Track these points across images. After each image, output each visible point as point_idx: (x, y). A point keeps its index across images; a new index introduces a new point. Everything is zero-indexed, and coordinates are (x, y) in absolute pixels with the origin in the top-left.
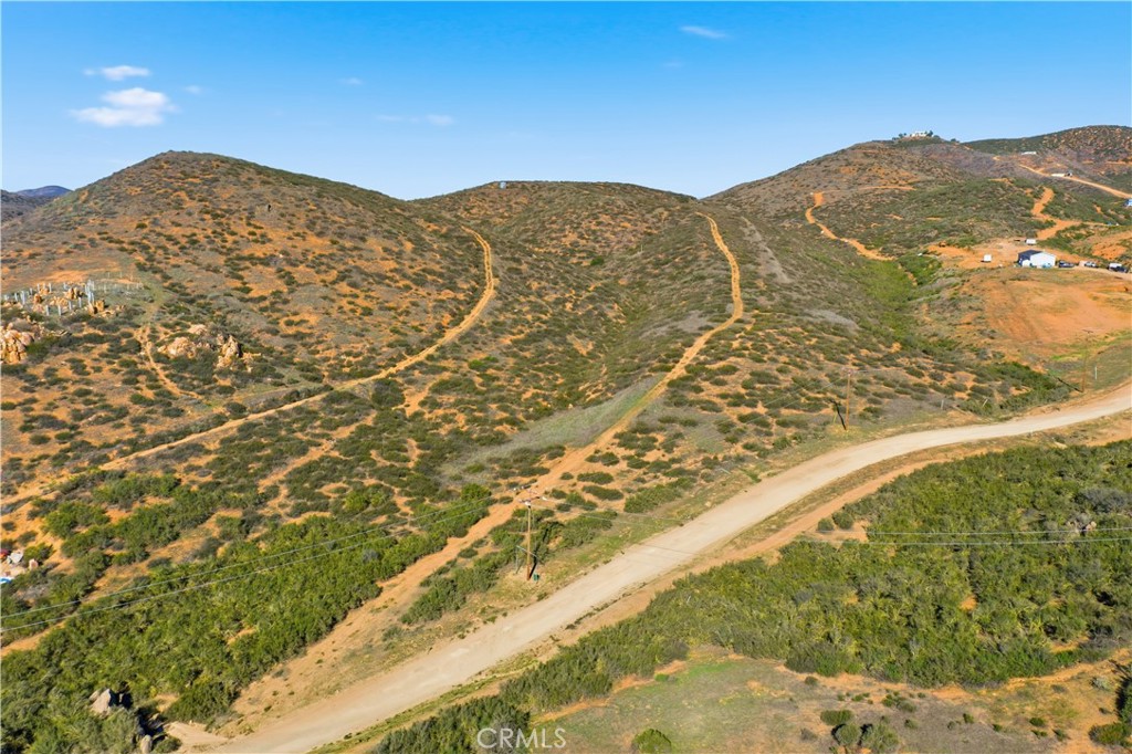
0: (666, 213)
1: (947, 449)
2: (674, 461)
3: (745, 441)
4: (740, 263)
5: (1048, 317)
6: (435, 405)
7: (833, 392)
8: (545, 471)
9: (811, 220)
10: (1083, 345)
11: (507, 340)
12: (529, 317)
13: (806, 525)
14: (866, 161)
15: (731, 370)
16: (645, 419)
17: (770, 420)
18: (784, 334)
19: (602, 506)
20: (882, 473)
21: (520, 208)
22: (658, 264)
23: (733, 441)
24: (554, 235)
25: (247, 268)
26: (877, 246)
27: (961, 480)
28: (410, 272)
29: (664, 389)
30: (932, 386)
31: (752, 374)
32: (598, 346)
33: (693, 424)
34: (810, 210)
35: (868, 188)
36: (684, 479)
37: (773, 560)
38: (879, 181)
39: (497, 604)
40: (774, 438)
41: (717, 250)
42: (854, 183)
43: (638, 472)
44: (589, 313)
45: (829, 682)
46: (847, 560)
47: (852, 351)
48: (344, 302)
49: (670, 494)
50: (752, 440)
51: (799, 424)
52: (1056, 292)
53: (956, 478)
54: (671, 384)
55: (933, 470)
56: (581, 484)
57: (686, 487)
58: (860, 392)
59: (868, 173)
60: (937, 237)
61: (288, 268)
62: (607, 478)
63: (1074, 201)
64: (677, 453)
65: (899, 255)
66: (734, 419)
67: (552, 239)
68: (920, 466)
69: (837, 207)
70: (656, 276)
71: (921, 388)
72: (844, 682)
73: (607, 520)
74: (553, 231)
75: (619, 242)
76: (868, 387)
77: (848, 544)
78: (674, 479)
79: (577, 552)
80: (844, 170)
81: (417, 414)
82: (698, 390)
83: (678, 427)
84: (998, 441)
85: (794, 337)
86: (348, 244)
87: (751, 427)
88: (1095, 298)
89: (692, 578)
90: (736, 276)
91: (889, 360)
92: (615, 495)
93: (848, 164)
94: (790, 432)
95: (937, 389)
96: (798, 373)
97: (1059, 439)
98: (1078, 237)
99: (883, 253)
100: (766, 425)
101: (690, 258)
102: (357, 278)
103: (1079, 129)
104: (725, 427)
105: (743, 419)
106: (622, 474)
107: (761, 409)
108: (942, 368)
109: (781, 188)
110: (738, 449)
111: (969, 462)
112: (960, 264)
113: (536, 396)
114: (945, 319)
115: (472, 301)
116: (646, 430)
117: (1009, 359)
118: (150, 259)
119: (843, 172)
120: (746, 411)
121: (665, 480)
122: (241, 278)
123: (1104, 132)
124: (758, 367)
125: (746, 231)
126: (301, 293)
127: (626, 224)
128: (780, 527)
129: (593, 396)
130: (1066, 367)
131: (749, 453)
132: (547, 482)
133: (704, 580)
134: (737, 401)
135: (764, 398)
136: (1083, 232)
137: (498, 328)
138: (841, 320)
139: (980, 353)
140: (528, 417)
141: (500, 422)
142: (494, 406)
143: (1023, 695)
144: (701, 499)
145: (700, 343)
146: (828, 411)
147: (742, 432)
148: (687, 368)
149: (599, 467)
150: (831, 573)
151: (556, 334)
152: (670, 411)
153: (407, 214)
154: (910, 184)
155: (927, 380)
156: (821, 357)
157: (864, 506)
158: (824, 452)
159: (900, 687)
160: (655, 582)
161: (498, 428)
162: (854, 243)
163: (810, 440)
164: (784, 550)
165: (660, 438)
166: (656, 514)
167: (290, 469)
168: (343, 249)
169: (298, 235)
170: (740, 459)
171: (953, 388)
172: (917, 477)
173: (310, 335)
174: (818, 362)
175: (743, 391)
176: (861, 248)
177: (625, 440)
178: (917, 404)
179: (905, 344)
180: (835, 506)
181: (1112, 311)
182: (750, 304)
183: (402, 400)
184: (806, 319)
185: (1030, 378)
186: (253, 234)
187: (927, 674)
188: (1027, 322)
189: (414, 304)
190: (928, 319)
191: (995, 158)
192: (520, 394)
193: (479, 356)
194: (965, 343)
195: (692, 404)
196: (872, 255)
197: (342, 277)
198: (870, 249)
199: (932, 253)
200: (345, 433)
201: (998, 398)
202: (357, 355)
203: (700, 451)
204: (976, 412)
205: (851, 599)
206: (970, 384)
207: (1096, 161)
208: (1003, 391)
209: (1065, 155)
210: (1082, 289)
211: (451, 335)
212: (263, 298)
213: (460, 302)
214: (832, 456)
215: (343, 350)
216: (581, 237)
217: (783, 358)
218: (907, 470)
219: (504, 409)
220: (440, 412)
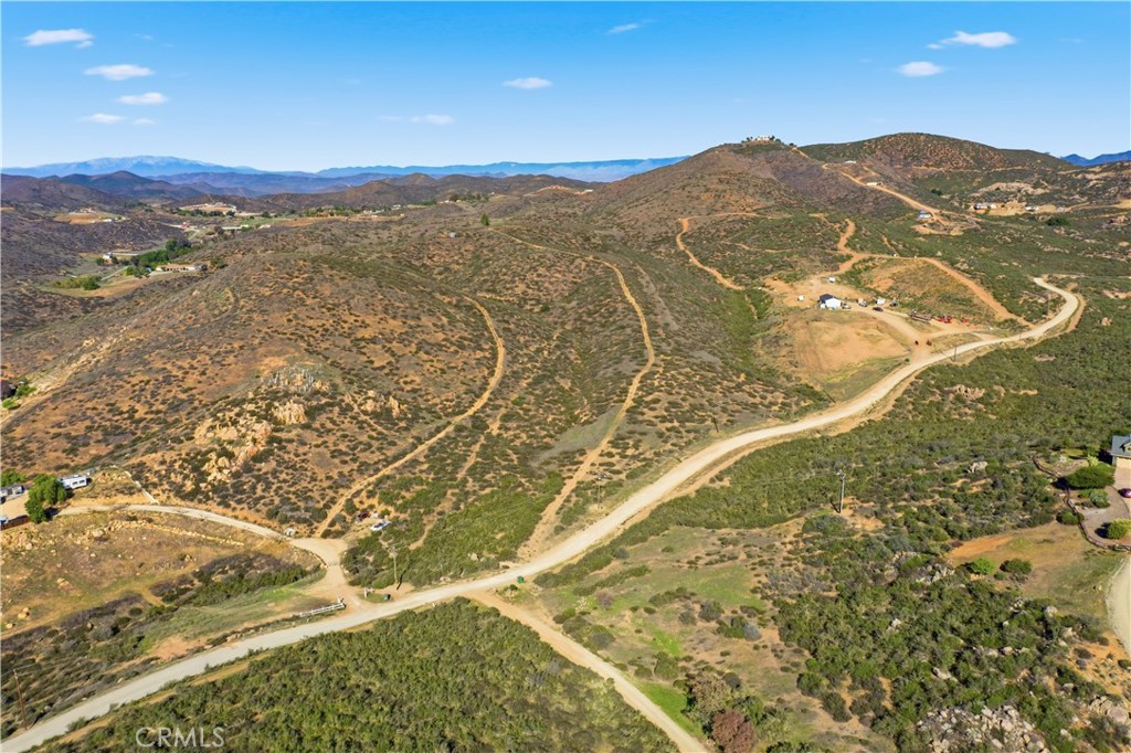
0: (584, 264)
1: (765, 441)
2: (640, 454)
3: (671, 442)
4: (646, 314)
5: (829, 350)
6: (507, 429)
7: (711, 411)
8: (581, 463)
9: (681, 247)
10: (844, 370)
11: (524, 384)
12: (529, 365)
13: (704, 481)
14: (721, 187)
15: (657, 401)
16: (620, 432)
17: (681, 429)
18: (680, 374)
19: (616, 478)
20: (736, 454)
21: (469, 256)
22: (590, 314)
23: (666, 442)
24: (508, 286)
25: (364, 347)
26: (731, 275)
27: (770, 456)
28: (453, 339)
29: (624, 414)
30: (761, 403)
31: (669, 403)
32: (573, 383)
33: (645, 434)
34: (679, 235)
35: (722, 214)
36: (648, 463)
37: (693, 495)
38: (731, 207)
39: (591, 518)
40: (685, 440)
41: (627, 303)
42: (711, 210)
43: (626, 461)
44: (559, 358)
45: (720, 531)
46: (723, 493)
47: (719, 383)
48: (428, 366)
49: (643, 469)
50: (674, 441)
51: (696, 431)
52: (837, 330)
53: (768, 455)
54: (628, 411)
55: (758, 452)
56: (602, 468)
57: (650, 466)
58: (724, 410)
59: (722, 200)
60: (772, 270)
61: (388, 345)
62: (613, 465)
63: (868, 233)
64: (641, 450)
65: (746, 285)
66: (664, 430)
67: (508, 289)
68: (752, 450)
69: (700, 233)
70: (590, 323)
71: (754, 405)
72: (723, 530)
73: (620, 484)
74: (506, 282)
75: (556, 291)
76: (729, 407)
77: (722, 487)
78: (644, 463)
79: (613, 497)
80: (704, 196)
81: (499, 435)
82: (643, 414)
83: (638, 437)
84: (789, 435)
85: (687, 376)
86: (412, 323)
87: (673, 434)
88: (859, 334)
89: (664, 504)
90: (644, 326)
91: (739, 387)
92: (619, 472)
93: (707, 190)
94: (692, 435)
95: (763, 405)
96: (691, 400)
97: (818, 432)
98: (867, 269)
99: (735, 282)
100: (679, 432)
101: (611, 310)
102: (427, 348)
103: (892, 136)
104: (661, 435)
105: (668, 430)
106: (618, 462)
107: (676, 424)
108: (767, 391)
109: (654, 212)
110: (668, 446)
111: (774, 447)
112: (784, 301)
113: (554, 419)
114: (771, 353)
115: (495, 356)
116: (623, 439)
117: (803, 381)
118: (309, 345)
119: (703, 198)
120: (669, 425)
121: (639, 464)
122: (364, 354)
123: (912, 140)
124: (672, 398)
125: (643, 282)
126: (403, 362)
127: (557, 275)
128: (694, 482)
129: (585, 418)
130: (831, 386)
131: (674, 448)
132: (585, 467)
133: (669, 504)
134: (664, 419)
135: (677, 418)
136: (870, 264)
137: (516, 376)
138: (710, 358)
139: (788, 378)
140: (556, 433)
141: (545, 437)
142: (537, 428)
143: (778, 528)
144: (657, 471)
145: (636, 382)
146: (709, 423)
147: (669, 437)
148: (633, 400)
149: (606, 459)
150: (716, 498)
151: (549, 377)
152: (631, 427)
153: (428, 290)
154: (754, 211)
155: (758, 400)
156: (703, 389)
157: (728, 471)
158: (709, 445)
159: (742, 530)
160: (649, 506)
161: (545, 440)
162: (714, 272)
163: (701, 439)
164: (697, 491)
165: (631, 443)
166: (640, 479)
167: (466, 468)
168: (411, 327)
169: (382, 319)
170: (671, 452)
171: (771, 404)
172: (751, 456)
173: (420, 389)
174: (701, 392)
175: (666, 414)
176: (719, 276)
177: (614, 444)
178: (752, 415)
179: (748, 375)
180: (716, 471)
181: (867, 344)
182: (659, 351)
183: (488, 427)
184: (692, 360)
185: (813, 395)
186: (356, 321)
187: (749, 526)
188: (816, 354)
189: (465, 363)
190: (761, 352)
191: (824, 167)
192: (545, 419)
193: (514, 397)
194: (781, 371)
195: (641, 422)
196: (728, 283)
197: (419, 349)
198: (725, 278)
199: (769, 287)
200: (476, 448)
201: (794, 408)
202: (451, 401)
203: (651, 448)
204: (781, 418)
205: (725, 506)
206: (780, 400)
207: (905, 166)
208: (797, 404)
209: (881, 159)
210: (853, 327)
211: (493, 382)
212: (383, 367)
213: (488, 359)
214: (713, 447)
215: (443, 398)
216: (528, 287)
217: (683, 392)
218: (746, 453)
219: (543, 429)
220: (511, 433)
